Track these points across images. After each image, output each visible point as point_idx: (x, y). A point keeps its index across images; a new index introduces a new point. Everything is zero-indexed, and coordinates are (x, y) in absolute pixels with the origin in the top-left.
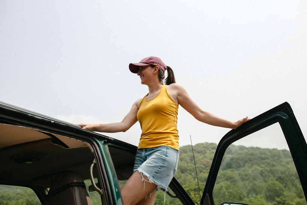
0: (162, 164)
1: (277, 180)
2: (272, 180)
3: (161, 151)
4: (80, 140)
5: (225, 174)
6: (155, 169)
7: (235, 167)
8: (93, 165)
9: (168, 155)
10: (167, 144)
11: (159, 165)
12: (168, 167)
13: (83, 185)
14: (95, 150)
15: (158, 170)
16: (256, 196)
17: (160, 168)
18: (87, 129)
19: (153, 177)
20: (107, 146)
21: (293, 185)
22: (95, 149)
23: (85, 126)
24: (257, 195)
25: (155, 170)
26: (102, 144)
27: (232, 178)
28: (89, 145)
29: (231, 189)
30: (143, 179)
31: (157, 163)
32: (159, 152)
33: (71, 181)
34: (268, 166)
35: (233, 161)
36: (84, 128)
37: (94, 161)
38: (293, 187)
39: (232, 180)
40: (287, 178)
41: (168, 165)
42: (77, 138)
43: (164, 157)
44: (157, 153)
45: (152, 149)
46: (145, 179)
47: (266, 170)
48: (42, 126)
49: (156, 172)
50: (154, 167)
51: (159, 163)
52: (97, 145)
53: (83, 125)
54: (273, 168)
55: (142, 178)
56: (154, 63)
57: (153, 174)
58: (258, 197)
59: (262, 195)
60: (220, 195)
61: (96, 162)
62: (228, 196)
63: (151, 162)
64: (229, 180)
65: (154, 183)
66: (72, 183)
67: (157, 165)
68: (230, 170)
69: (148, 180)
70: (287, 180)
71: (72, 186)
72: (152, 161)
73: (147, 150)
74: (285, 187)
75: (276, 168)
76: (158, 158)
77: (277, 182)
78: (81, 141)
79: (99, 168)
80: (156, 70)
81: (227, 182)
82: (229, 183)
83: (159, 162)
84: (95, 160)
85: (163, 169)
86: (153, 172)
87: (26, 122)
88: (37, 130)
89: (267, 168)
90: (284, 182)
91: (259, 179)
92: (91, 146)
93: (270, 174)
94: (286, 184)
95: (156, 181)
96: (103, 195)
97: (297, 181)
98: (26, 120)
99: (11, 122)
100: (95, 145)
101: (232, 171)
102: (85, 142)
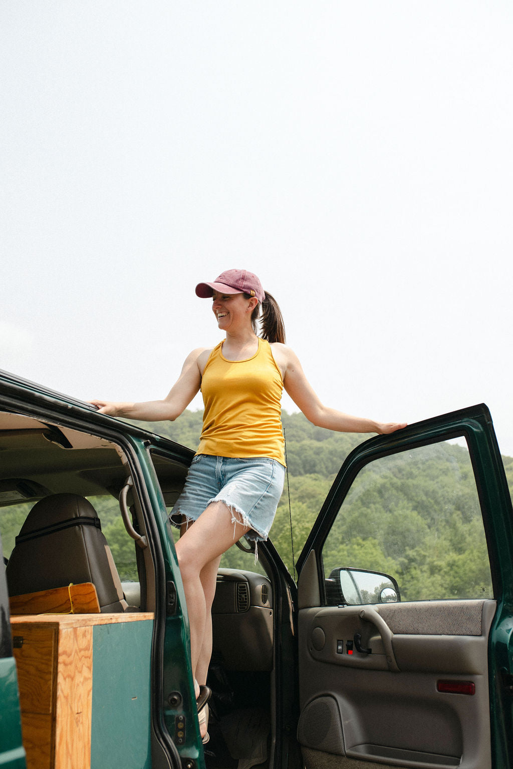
0: (266, 492)
1: (415, 508)
2: (403, 508)
3: (263, 467)
4: (107, 439)
5: (297, 485)
6: (254, 502)
7: (324, 470)
8: (126, 489)
9: (275, 475)
10: (273, 456)
11: (262, 493)
12: (274, 498)
13: (97, 522)
14: (131, 460)
15: (259, 504)
16: (364, 543)
17: (261, 500)
18: (109, 414)
19: (250, 516)
20: (148, 450)
21: (447, 522)
22: (130, 458)
23: (103, 406)
24: (364, 539)
25: (253, 504)
26: (141, 447)
27: (313, 497)
28: (119, 448)
29: (308, 522)
30: (234, 519)
31: (257, 490)
32: (258, 470)
33: (76, 515)
34: (400, 475)
35: (322, 456)
36: (102, 411)
37: (130, 482)
38: (447, 527)
39: (312, 500)
40: (436, 507)
41: (274, 495)
42: (102, 436)
43: (269, 478)
44: (254, 470)
45: (241, 461)
46: (237, 519)
47: (392, 485)
48: (52, 414)
49: (256, 507)
50: (252, 496)
51: (260, 491)
52: (134, 450)
53: (99, 403)
54: (410, 482)
55: (232, 517)
56: (250, 288)
57: (249, 510)
58: (368, 544)
59: (376, 541)
60: (281, 534)
61: (132, 484)
62: (299, 537)
63: (245, 487)
64: (307, 499)
65: (251, 527)
66: (77, 518)
67: (258, 493)
68: (311, 478)
69: (242, 521)
70: (435, 511)
71: (78, 524)
72: (247, 486)
73: (228, 461)
74: (429, 527)
75: (415, 482)
76: (258, 480)
77: (415, 513)
78: (107, 441)
79: (139, 496)
80: (251, 304)
81: (300, 504)
82: (304, 506)
83: (261, 487)
84: (130, 478)
85: (266, 502)
86: (250, 506)
87: (29, 407)
88: (44, 421)
89: (395, 480)
90: (429, 514)
91: (374, 503)
92: (122, 451)
93: (401, 496)
94: (432, 519)
95: (254, 524)
96: (147, 547)
97: (458, 515)
98: (30, 403)
99: (7, 408)
100: (130, 450)
101: (316, 480)
102: (114, 443)
